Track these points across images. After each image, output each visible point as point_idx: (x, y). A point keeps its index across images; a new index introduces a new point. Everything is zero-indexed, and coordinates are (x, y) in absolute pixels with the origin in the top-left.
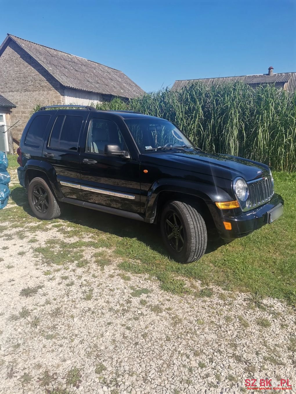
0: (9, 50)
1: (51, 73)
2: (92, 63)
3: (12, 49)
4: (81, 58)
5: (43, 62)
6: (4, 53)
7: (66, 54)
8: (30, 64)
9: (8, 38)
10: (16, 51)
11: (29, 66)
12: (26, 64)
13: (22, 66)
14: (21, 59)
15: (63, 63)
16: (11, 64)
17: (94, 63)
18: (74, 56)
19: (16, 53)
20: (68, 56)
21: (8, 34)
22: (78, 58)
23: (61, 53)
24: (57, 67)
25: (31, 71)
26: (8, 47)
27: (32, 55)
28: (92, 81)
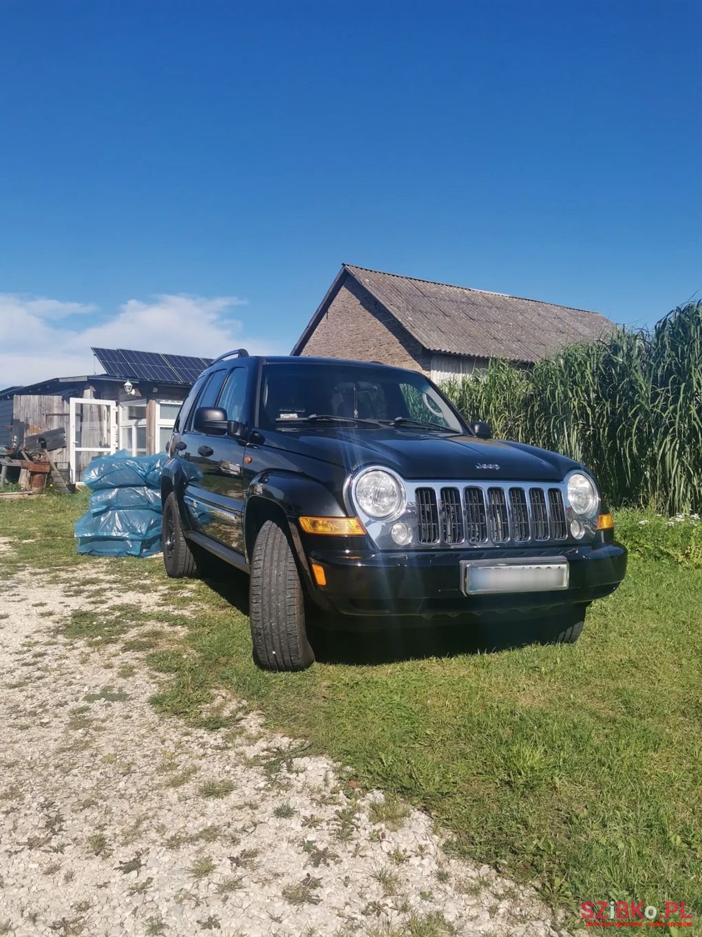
0: (344, 293)
1: (407, 328)
2: (520, 301)
3: (348, 291)
4: (494, 293)
5: (398, 307)
6: (335, 299)
7: (460, 290)
8: (374, 314)
9: (342, 272)
10: (353, 294)
11: (373, 318)
12: (369, 315)
13: (361, 319)
14: (361, 306)
15: (445, 306)
16: (344, 318)
17: (527, 301)
18: (479, 291)
19: (353, 296)
20: (464, 293)
21: (344, 265)
22: (486, 295)
23: (448, 288)
24: (428, 316)
25: (375, 327)
26: (343, 288)
27: (377, 298)
28: (504, 338)
